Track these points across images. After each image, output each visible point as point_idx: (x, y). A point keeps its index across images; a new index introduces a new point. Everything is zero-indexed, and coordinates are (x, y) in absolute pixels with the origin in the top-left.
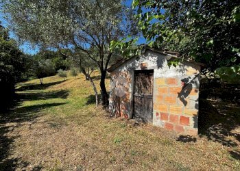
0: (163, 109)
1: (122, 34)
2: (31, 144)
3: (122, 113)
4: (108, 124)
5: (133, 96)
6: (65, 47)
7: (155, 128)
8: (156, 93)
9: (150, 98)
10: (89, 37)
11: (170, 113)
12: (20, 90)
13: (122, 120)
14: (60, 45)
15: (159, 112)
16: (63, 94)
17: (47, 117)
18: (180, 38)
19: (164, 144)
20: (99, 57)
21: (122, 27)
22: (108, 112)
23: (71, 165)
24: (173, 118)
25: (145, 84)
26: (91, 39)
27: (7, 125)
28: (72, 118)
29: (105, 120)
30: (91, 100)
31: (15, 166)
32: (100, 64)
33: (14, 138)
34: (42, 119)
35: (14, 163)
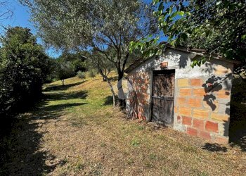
0: (186, 113)
1: (139, 33)
2: (57, 139)
3: (140, 116)
4: (126, 126)
5: (152, 98)
6: (84, 50)
7: (176, 133)
8: (177, 95)
9: (171, 100)
10: (107, 39)
11: (194, 117)
12: (46, 90)
13: (140, 122)
14: (80, 47)
15: (180, 115)
16: (82, 95)
17: (68, 116)
18: (208, 33)
19: (187, 150)
20: (116, 58)
21: (140, 26)
22: (125, 113)
23: (92, 163)
24: (197, 123)
25: (165, 85)
26: (109, 40)
27: (37, 121)
28: (91, 118)
29: (122, 121)
30: (109, 101)
31: (44, 158)
32: (117, 65)
33: (43, 133)
34: (65, 118)
35: (44, 155)
